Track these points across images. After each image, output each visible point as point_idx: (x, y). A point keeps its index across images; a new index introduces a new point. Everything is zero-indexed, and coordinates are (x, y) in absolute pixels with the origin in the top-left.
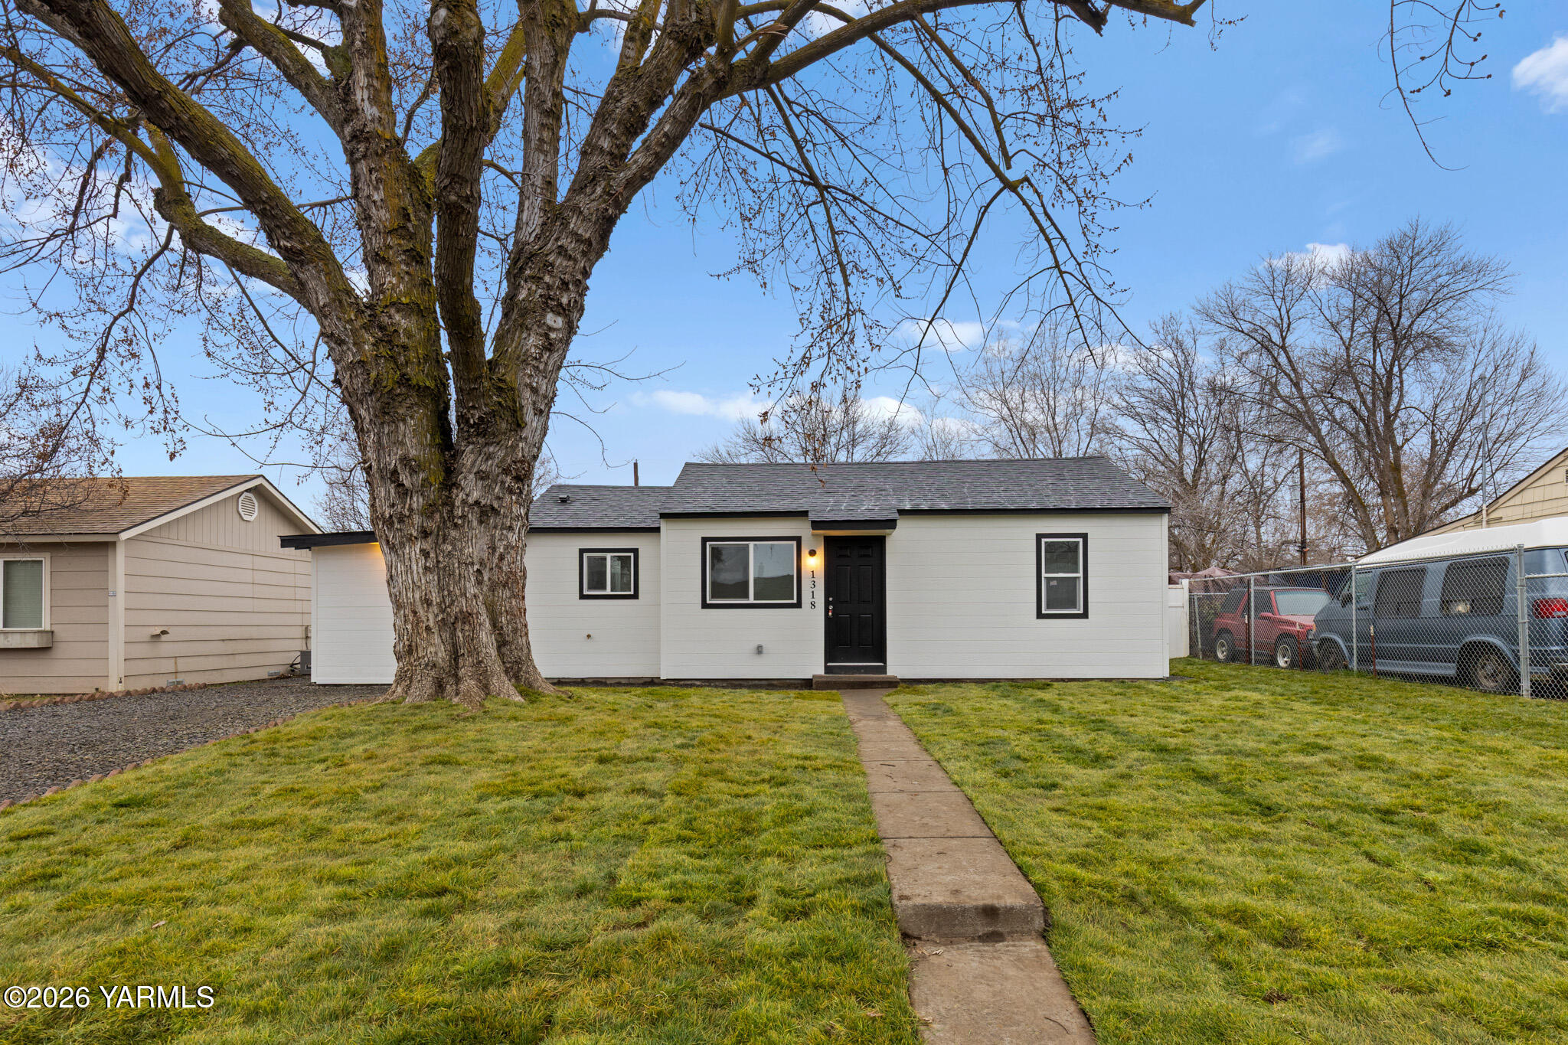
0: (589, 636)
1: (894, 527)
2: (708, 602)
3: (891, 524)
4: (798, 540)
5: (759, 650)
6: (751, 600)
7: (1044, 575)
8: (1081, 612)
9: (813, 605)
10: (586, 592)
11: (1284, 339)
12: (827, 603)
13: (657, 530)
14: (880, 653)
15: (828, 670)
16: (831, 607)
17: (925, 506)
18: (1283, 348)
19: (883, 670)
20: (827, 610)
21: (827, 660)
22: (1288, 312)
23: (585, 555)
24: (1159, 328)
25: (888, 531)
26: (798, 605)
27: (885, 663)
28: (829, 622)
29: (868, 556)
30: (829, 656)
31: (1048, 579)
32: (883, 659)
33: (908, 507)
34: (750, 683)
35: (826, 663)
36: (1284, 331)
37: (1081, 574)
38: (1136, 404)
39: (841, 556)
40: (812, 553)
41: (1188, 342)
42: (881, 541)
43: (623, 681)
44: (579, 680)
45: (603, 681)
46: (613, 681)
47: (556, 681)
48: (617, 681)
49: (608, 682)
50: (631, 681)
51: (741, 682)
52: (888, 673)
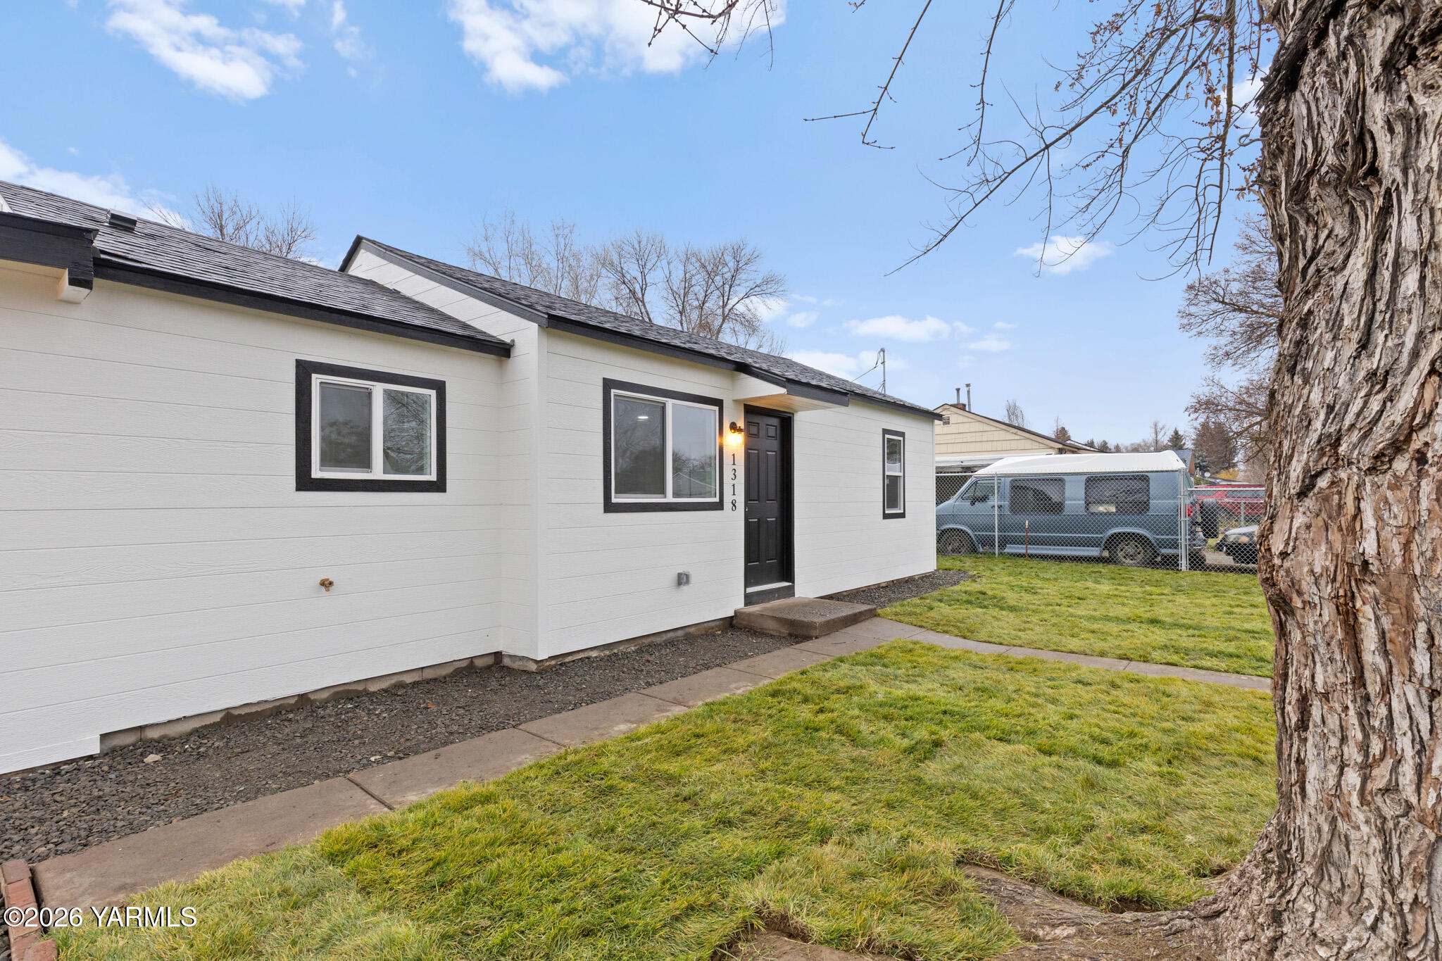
0: (327, 584)
2: (613, 500)
4: (720, 404)
5: (682, 580)
6: (669, 497)
7: (886, 473)
8: (902, 511)
9: (734, 505)
10: (315, 473)
14: (786, 568)
15: (749, 600)
19: (790, 591)
23: (315, 379)
26: (721, 505)
27: (793, 582)
28: (748, 530)
29: (773, 438)
31: (886, 477)
32: (789, 573)
34: (664, 638)
35: (744, 589)
37: (902, 473)
39: (751, 435)
40: (733, 427)
43: (408, 679)
44: (292, 701)
45: (360, 688)
46: (384, 685)
47: (217, 718)
48: (394, 680)
49: (373, 688)
50: (429, 675)
51: (652, 639)
52: (797, 595)
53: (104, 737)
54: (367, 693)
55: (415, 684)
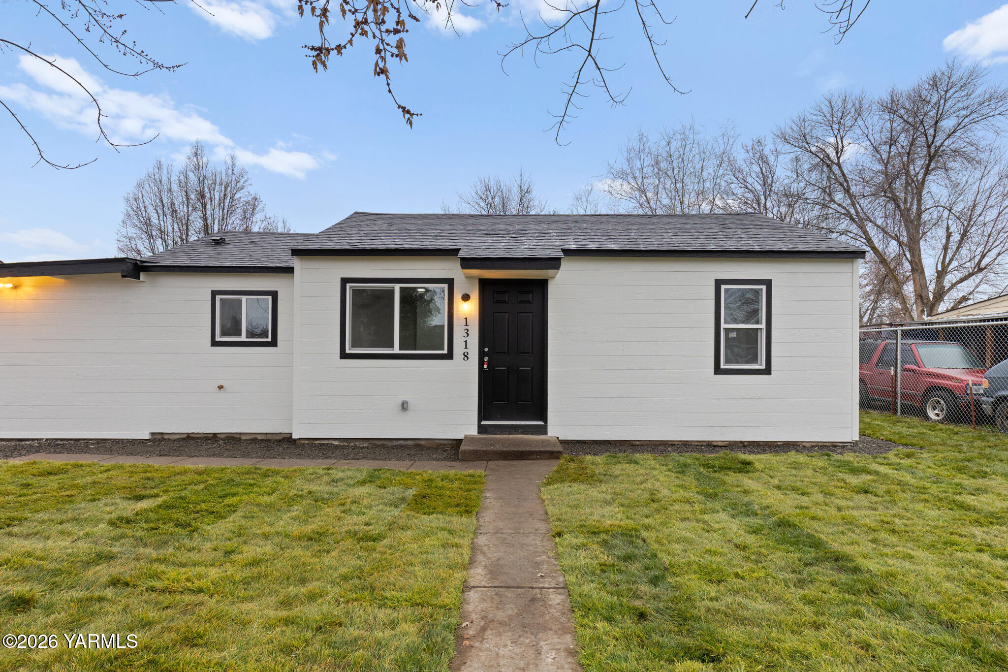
0: (221, 387)
1: (557, 267)
2: (348, 351)
3: (554, 263)
4: (450, 282)
5: (404, 406)
6: (396, 350)
7: (723, 326)
8: (763, 367)
9: (466, 356)
10: (218, 339)
11: (838, 158)
12: (482, 354)
13: (290, 270)
14: (541, 412)
15: (482, 429)
16: (486, 359)
17: (593, 246)
18: (839, 165)
19: (543, 430)
20: (481, 363)
21: (481, 417)
22: (842, 139)
23: (218, 298)
24: (749, 148)
25: (551, 272)
26: (450, 356)
27: (546, 421)
28: (483, 375)
29: (528, 302)
30: (483, 413)
31: (727, 330)
32: (543, 416)
33: (573, 247)
34: (395, 443)
35: (479, 421)
36: (839, 152)
37: (763, 326)
38: (732, 205)
39: (498, 302)
40: (466, 297)
41: (772, 159)
42: (543, 284)
43: (259, 437)
44: (211, 436)
45: (238, 436)
46: (248, 437)
47: (185, 436)
48: (253, 436)
49: (243, 438)
50: (269, 437)
51: (385, 442)
52: (549, 434)
53: (152, 434)
54: (240, 439)
55: (262, 440)
